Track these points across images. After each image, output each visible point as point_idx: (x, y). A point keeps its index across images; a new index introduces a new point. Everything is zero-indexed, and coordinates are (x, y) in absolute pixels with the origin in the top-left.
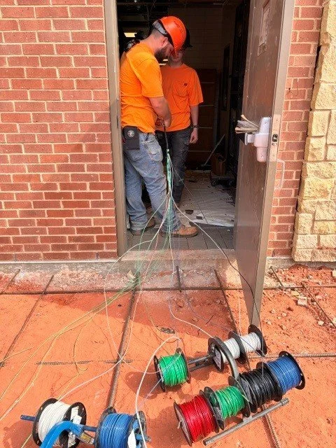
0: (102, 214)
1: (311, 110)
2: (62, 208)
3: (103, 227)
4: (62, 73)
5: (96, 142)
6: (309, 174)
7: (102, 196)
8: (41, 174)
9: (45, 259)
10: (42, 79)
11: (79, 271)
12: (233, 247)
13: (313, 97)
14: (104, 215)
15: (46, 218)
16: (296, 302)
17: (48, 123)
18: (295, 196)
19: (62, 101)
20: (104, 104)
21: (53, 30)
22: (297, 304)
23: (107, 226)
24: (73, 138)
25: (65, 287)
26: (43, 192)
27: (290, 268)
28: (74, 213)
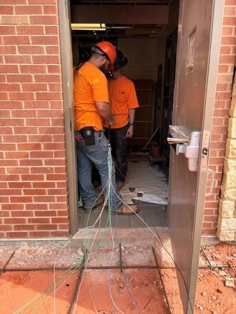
0: (56, 200)
1: (230, 117)
2: (23, 195)
3: (57, 210)
4: (24, 87)
5: (52, 142)
6: (230, 169)
7: (56, 185)
8: (6, 167)
9: (7, 237)
10: (8, 92)
11: (36, 248)
12: (167, 226)
13: (232, 107)
14: (58, 201)
15: (10, 203)
16: (224, 282)
17: (13, 127)
18: (218, 185)
19: (24, 109)
20: (58, 111)
21: (18, 54)
22: (225, 285)
23: (60, 210)
24: (32, 138)
25: (22, 264)
26: (7, 182)
27: (216, 246)
28: (33, 199)
